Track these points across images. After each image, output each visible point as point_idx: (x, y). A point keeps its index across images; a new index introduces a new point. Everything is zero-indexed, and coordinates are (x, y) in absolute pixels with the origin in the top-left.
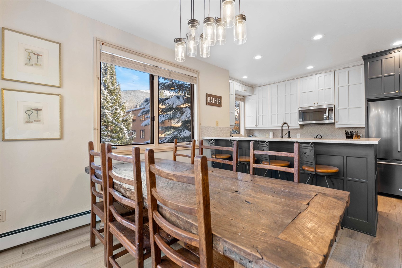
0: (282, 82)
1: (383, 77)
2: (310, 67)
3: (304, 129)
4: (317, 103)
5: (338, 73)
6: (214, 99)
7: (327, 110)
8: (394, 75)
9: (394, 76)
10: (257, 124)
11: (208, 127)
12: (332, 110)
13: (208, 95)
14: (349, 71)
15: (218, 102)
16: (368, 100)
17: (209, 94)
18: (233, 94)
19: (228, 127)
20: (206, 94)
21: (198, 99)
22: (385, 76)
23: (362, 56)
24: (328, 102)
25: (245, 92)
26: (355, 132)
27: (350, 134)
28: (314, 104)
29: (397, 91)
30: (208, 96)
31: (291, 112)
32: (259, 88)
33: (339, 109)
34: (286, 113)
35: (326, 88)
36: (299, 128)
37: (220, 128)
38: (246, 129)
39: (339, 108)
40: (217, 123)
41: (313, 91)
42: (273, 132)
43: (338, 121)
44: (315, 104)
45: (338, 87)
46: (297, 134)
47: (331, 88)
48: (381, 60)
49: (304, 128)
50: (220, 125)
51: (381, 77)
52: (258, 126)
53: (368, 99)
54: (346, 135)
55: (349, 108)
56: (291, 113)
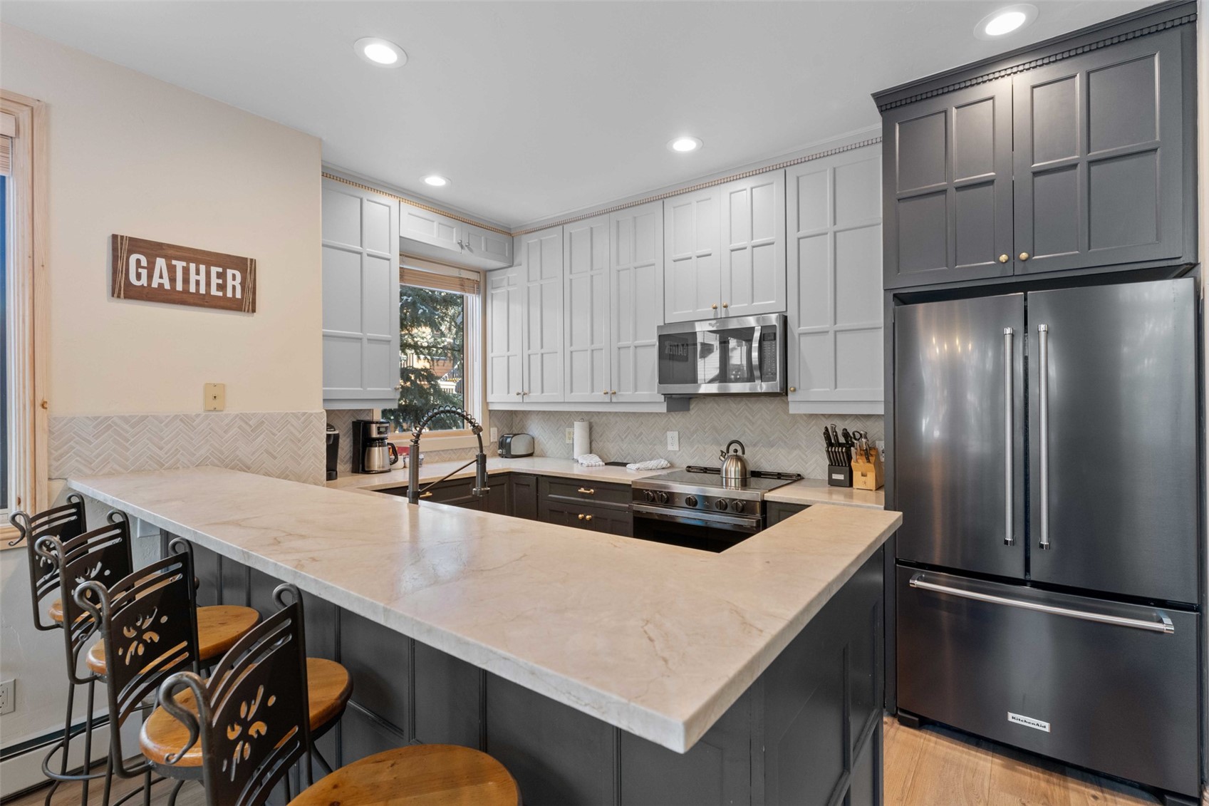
0: (607, 215)
1: (952, 192)
2: (684, 145)
3: (692, 412)
4: (726, 307)
5: (798, 178)
6: (186, 271)
7: (757, 335)
8: (990, 182)
9: (991, 187)
10: (526, 390)
11: (125, 419)
12: (775, 339)
13: (121, 247)
14: (835, 169)
15: (222, 287)
16: (895, 295)
17: (131, 239)
18: (386, 254)
19: (305, 414)
20: (115, 237)
21: (28, 262)
22: (960, 188)
23: (873, 95)
24: (761, 304)
25: (466, 251)
26: (858, 436)
27: (842, 440)
28: (715, 308)
29: (1003, 258)
30: (130, 252)
31: (638, 342)
32: (532, 240)
33: (800, 334)
34: (622, 344)
35: (757, 241)
36: (665, 411)
37: (244, 418)
38: (492, 407)
39: (803, 328)
40: (215, 395)
41: (710, 255)
42: (586, 424)
43: (797, 387)
44: (719, 310)
45: (799, 239)
46: (669, 434)
47: (773, 243)
48: (945, 112)
49: (691, 407)
50: (234, 406)
51: (943, 192)
52: (526, 399)
53: (897, 292)
54: (830, 444)
55: (836, 332)
56: (636, 347)
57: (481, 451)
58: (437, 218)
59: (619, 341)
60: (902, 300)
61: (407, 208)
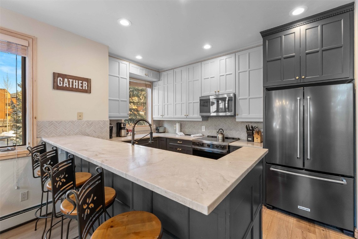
0: (185, 67)
1: (283, 59)
3: (209, 121)
4: (218, 92)
5: (239, 56)
6: (73, 82)
7: (227, 99)
8: (293, 56)
9: (294, 58)
10: (163, 115)
11: (56, 122)
12: (232, 100)
13: (56, 76)
14: (249, 53)
15: (82, 86)
16: (266, 88)
17: (58, 74)
18: (125, 77)
19: (104, 121)
20: (54, 73)
21: (31, 80)
22: (285, 58)
23: (260, 32)
24: (228, 91)
25: (147, 76)
26: (255, 128)
27: (251, 129)
28: (215, 92)
29: (297, 78)
30: (58, 77)
31: (194, 101)
32: (165, 73)
33: (239, 99)
34: (190, 102)
35: (227, 73)
36: (201, 120)
37: (88, 122)
38: (154, 119)
39: (240, 98)
40: (80, 116)
41: (214, 77)
42: (180, 124)
43: (238, 114)
44: (216, 93)
45: (239, 73)
46: (203, 127)
47: (232, 74)
48: (281, 37)
49: (209, 119)
50: (85, 118)
51: (280, 59)
52: (163, 117)
53: (267, 87)
54: (247, 130)
55: (249, 99)
56: (193, 103)
57: (151, 131)
58: (139, 67)
59: (189, 101)
60: (268, 90)
61: (131, 65)
